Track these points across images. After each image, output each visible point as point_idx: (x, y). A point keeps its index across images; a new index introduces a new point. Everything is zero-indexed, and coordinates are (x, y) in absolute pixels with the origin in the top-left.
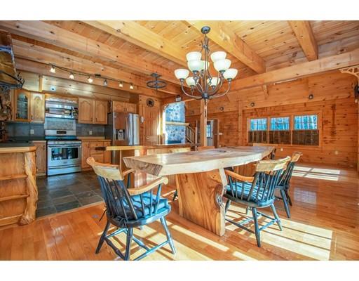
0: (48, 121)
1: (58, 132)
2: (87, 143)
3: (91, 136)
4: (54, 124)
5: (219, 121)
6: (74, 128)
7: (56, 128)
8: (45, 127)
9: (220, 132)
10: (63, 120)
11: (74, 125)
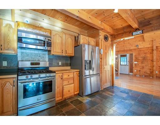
0: (22, 53)
1: (32, 64)
2: (61, 75)
3: (60, 66)
4: (28, 55)
5: (134, 55)
6: (47, 59)
7: (30, 59)
8: (19, 59)
9: (135, 61)
10: (36, 52)
11: (47, 56)
